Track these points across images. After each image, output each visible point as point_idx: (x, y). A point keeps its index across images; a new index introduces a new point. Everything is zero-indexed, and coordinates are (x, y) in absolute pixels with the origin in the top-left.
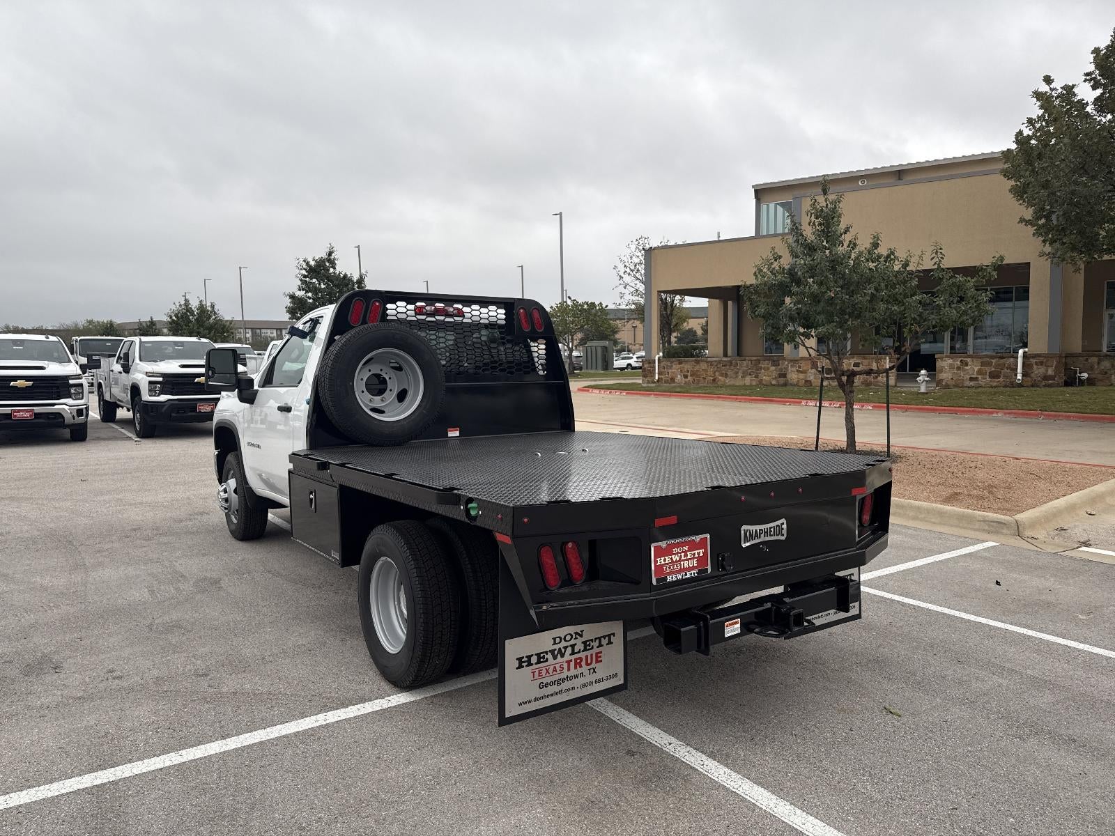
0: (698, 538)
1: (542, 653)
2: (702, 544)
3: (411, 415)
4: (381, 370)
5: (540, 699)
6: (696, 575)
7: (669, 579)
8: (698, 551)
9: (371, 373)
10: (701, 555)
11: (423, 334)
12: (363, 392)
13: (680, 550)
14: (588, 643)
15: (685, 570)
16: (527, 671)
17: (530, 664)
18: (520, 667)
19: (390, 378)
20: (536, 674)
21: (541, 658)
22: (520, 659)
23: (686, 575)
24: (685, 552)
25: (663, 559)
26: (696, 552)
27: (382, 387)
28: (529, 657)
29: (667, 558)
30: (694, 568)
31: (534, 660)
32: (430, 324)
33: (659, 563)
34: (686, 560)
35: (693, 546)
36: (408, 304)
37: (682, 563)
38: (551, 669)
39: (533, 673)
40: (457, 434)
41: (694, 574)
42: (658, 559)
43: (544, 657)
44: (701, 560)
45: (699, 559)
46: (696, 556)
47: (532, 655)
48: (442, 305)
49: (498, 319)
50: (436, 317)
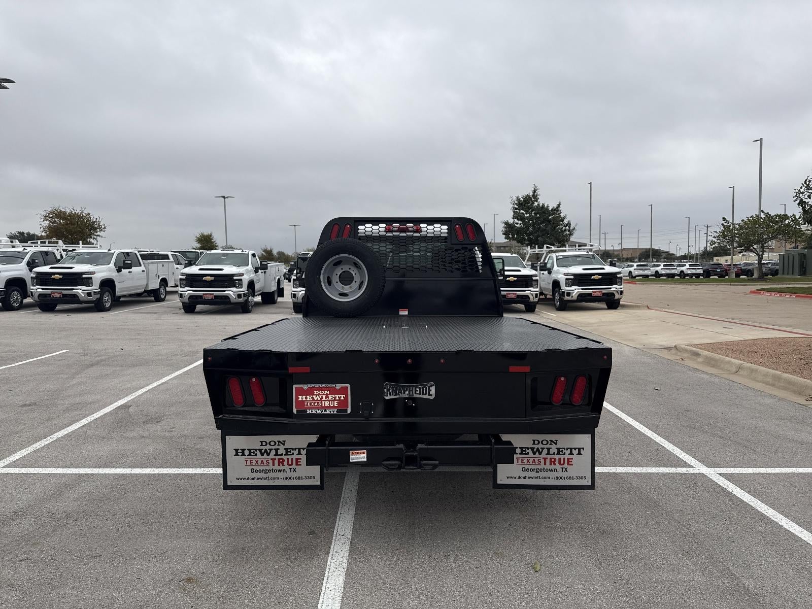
0: (338, 386)
1: (252, 449)
2: (343, 391)
3: (359, 297)
4: (350, 269)
5: (252, 479)
6: (335, 412)
7: (309, 412)
8: (340, 396)
9: (342, 271)
10: (342, 399)
11: (369, 245)
12: (337, 282)
13: (322, 392)
14: (289, 450)
15: (326, 408)
16: (241, 459)
17: (243, 455)
18: (237, 455)
19: (355, 274)
20: (249, 462)
21: (251, 452)
22: (236, 450)
23: (325, 411)
24: (327, 396)
25: (304, 397)
26: (337, 396)
27: (351, 279)
28: (243, 450)
29: (308, 397)
30: (334, 407)
31: (247, 452)
32: (388, 238)
33: (300, 399)
34: (327, 400)
35: (333, 392)
36: (373, 225)
37: (323, 402)
38: (260, 462)
39: (247, 461)
40: (406, 313)
41: (333, 411)
42: (300, 397)
43: (253, 452)
44: (343, 403)
45: (340, 401)
46: (337, 399)
47: (245, 449)
48: (398, 225)
49: (441, 233)
50: (407, 233)
